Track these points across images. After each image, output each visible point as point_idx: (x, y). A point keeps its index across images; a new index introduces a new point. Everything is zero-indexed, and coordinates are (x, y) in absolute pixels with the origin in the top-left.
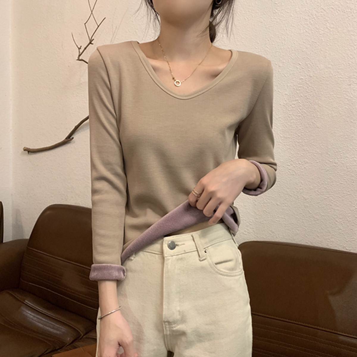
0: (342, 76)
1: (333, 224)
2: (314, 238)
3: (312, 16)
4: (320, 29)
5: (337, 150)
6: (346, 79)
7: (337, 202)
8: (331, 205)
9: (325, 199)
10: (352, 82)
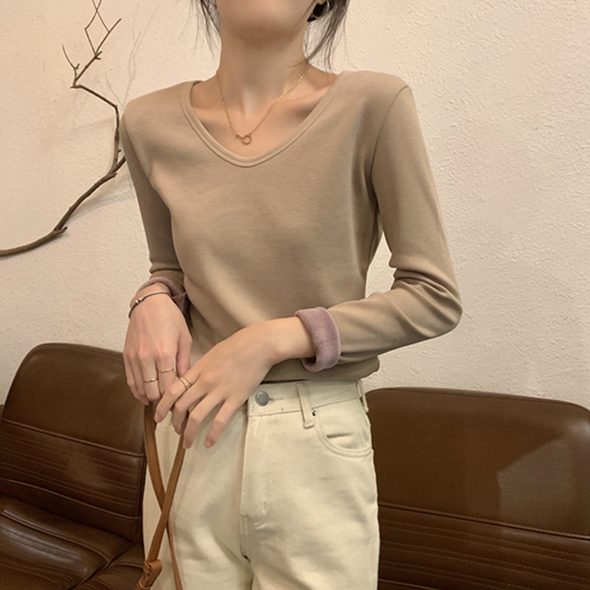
0: (523, 114)
1: (516, 356)
2: (485, 379)
3: (470, 16)
4: (485, 39)
5: (516, 236)
6: (530, 120)
7: (521, 319)
8: (512, 325)
9: (501, 315)
10: (540, 124)
